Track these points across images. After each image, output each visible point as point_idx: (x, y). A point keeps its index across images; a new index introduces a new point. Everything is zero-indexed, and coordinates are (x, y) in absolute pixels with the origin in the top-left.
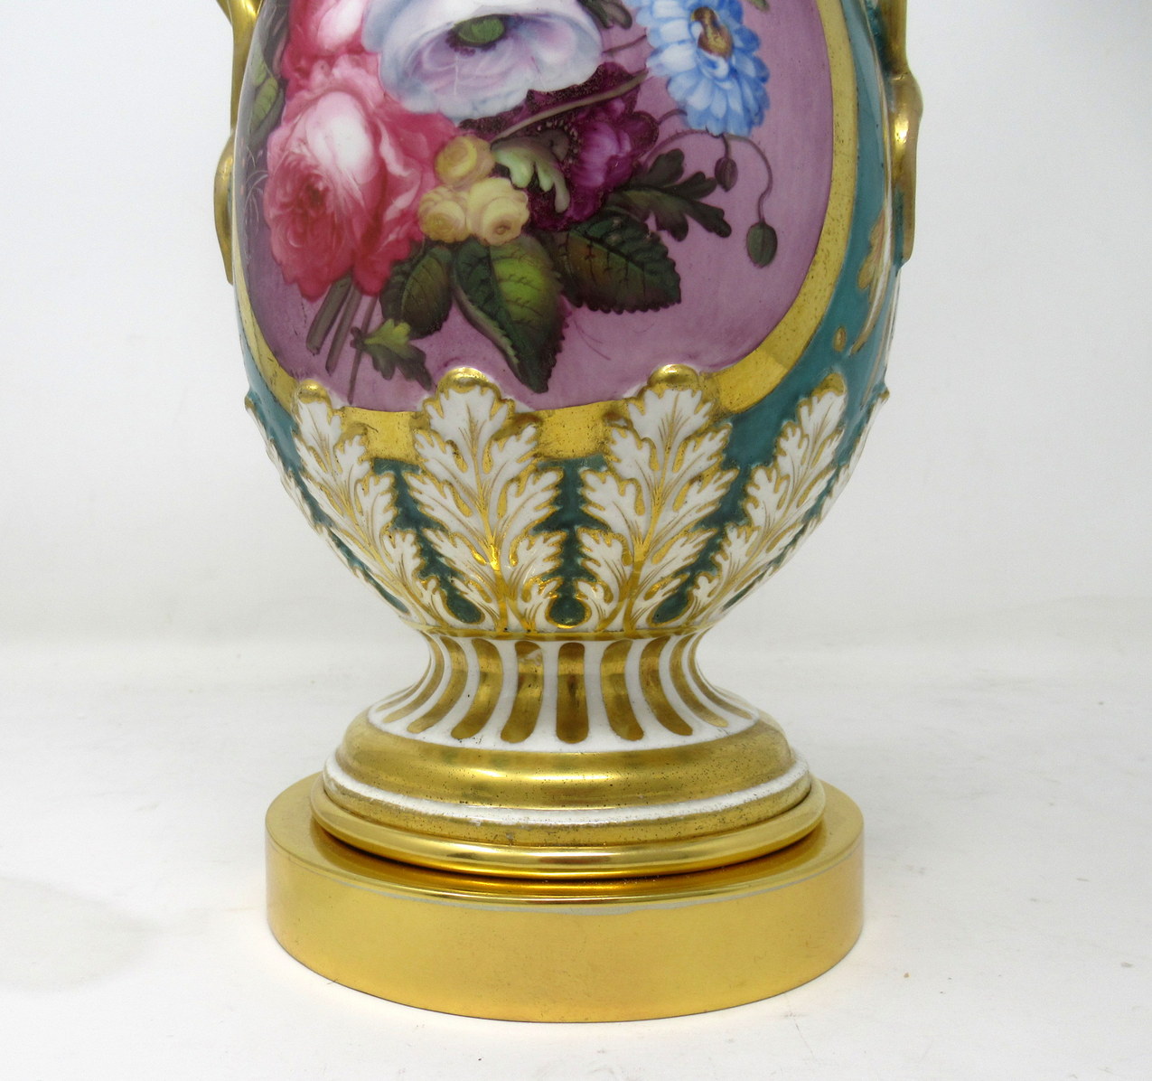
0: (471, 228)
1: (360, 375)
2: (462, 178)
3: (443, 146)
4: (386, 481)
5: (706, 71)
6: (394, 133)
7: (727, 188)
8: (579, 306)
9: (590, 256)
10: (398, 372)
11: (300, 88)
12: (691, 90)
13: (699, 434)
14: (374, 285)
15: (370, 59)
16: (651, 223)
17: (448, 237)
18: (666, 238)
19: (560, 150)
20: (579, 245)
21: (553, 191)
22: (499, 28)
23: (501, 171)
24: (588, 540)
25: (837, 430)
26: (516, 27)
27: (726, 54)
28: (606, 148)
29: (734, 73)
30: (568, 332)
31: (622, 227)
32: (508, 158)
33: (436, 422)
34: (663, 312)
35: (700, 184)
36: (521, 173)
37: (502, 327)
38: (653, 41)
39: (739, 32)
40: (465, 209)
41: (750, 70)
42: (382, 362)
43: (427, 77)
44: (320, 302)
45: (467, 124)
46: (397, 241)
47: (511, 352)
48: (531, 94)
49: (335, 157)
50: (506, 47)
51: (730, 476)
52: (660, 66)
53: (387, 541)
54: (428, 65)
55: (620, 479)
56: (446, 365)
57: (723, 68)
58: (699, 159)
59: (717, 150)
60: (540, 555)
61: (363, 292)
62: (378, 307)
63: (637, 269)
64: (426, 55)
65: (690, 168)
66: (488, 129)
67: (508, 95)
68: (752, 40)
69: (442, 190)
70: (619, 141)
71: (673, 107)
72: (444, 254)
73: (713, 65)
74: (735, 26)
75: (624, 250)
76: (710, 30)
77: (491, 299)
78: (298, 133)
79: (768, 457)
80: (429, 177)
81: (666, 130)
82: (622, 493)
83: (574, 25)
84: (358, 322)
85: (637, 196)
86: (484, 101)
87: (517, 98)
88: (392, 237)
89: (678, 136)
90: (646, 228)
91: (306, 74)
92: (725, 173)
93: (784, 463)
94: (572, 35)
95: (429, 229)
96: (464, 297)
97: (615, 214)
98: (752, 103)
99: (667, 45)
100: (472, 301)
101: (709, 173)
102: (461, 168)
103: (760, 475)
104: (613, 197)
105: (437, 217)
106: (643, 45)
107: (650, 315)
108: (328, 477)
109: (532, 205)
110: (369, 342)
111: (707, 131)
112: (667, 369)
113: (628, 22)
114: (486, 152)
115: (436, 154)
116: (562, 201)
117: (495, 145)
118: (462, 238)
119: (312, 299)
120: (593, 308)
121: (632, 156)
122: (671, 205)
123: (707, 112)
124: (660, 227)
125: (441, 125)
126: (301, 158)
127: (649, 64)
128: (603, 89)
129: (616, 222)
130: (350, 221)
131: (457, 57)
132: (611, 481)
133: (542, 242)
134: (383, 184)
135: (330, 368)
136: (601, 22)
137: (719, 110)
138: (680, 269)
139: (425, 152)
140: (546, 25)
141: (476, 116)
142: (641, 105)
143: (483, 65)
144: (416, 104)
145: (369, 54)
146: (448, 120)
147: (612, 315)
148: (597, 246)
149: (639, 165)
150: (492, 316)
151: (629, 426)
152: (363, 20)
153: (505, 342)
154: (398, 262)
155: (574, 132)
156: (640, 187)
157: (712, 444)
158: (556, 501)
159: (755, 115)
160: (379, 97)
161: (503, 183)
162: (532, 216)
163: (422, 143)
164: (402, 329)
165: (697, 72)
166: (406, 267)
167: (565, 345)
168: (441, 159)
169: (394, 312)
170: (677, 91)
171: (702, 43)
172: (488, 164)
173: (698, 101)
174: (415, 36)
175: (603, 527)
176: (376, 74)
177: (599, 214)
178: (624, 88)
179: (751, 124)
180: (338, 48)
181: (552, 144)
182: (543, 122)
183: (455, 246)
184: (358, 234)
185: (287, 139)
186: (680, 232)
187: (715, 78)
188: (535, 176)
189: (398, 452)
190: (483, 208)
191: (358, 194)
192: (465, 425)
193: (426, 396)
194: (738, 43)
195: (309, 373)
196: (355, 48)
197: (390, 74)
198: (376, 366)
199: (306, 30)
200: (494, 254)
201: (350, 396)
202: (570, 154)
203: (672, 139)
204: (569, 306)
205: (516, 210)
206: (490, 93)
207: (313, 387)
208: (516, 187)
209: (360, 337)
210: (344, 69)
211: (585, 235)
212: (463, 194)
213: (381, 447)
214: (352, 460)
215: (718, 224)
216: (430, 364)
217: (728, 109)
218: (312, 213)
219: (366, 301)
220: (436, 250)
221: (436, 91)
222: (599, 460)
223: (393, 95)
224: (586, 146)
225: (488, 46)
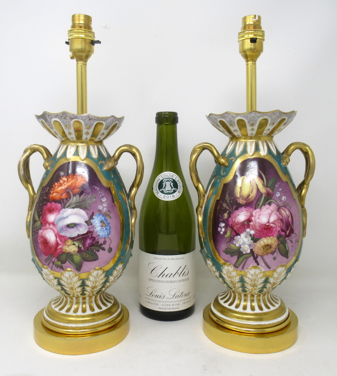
0: (70, 251)
1: (53, 267)
2: (69, 245)
3: (66, 240)
4: (57, 280)
5: (102, 230)
6: (59, 237)
7: (105, 244)
8: (85, 261)
9: (86, 255)
10: (59, 268)
11: (44, 226)
12: (100, 233)
13: (101, 275)
14: (56, 256)
15: (56, 226)
16: (95, 251)
17: (67, 252)
18: (97, 252)
19: (82, 242)
20: (84, 254)
21: (81, 247)
22: (74, 225)
23: (74, 244)
24: (86, 287)
25: (122, 267)
26: (77, 225)
27: (105, 227)
28: (89, 241)
29: (106, 229)
30: (83, 264)
31: (91, 251)
32: (75, 243)
33: (64, 275)
34: (96, 261)
35: (101, 244)
36: (77, 245)
37: (74, 264)
38: (95, 227)
39: (107, 223)
40: (69, 249)
41: (108, 228)
42: (57, 266)
43: (64, 231)
44: (47, 257)
45: (69, 238)
46: (59, 252)
47: (75, 267)
48: (78, 235)
49: (50, 238)
50: (75, 228)
51: (106, 278)
52: (96, 230)
53: (56, 286)
54: (64, 229)
55: (90, 281)
56: (66, 268)
57: (105, 228)
58: (101, 241)
59: (104, 240)
60: (80, 289)
61: (54, 257)
62: (56, 259)
63: (93, 257)
64: (64, 228)
65: (100, 243)
66: (73, 239)
67: (75, 234)
68: (109, 224)
69: (66, 246)
70: (90, 240)
71: (98, 235)
72: (66, 254)
73: (103, 229)
74: (106, 222)
75: (91, 254)
76: (103, 224)
77: (73, 261)
78: (44, 232)
79: (111, 275)
80: (64, 244)
81: (96, 239)
82: (91, 282)
83: (84, 225)
84: (53, 260)
85: (93, 248)
86: (72, 235)
87: (77, 235)
88: (59, 251)
89: (98, 239)
90: (94, 251)
91: (46, 224)
92: (105, 242)
93: (114, 275)
94: (84, 227)
95: (64, 251)
96: (69, 260)
97: (90, 250)
98: (109, 232)
99: (97, 227)
100: (70, 260)
101: (102, 243)
102: (69, 244)
103: (110, 277)
104: (89, 248)
105: (65, 249)
106: (94, 228)
107: (94, 261)
108: (47, 278)
109: (78, 249)
110: (55, 263)
111: (102, 238)
112: (97, 268)
113: (92, 224)
114: (72, 242)
115: (65, 241)
116: (82, 248)
117: (73, 241)
118: (69, 252)
119: (46, 256)
120: (87, 261)
121: (92, 242)
122: (97, 248)
123: (102, 235)
124: (96, 251)
125: (66, 237)
126: (44, 236)
127: (95, 230)
128: (88, 234)
129: (90, 251)
130: (52, 248)
131: (68, 229)
132: (89, 281)
133: (80, 254)
134: (57, 244)
135: (48, 265)
136: (88, 225)
137: (104, 234)
138: (98, 256)
139: (64, 241)
140: (81, 225)
141: (71, 237)
142: (93, 235)
143: (72, 230)
144: (62, 234)
145: (56, 225)
146: (67, 237)
147: (89, 262)
148: (87, 254)
149: (93, 244)
150: (73, 262)
151: (92, 275)
152: (54, 220)
153: (75, 266)
154: (59, 254)
155: (84, 240)
156: (93, 246)
157: (103, 275)
158: (81, 284)
159: (109, 234)
160: (57, 232)
161: (74, 246)
162: (78, 250)
163: (63, 239)
164: (60, 263)
165: (101, 230)
166: (61, 255)
167: (83, 266)
168: (66, 242)
169: (58, 260)
170: (98, 233)
171: (102, 226)
172: (72, 243)
173: (101, 234)
174: (62, 225)
175: (88, 286)
176: (56, 228)
177: (87, 250)
178: (91, 233)
179: (108, 235)
180: (51, 223)
181: (81, 241)
182: (80, 238)
183: (68, 253)
184: (54, 249)
185: (42, 232)
186: (98, 251)
187: (103, 230)
188: (79, 245)
189: (58, 277)
190: (72, 249)
191: (54, 244)
192: (69, 275)
193: (63, 271)
194: (107, 225)
195: (45, 265)
196: (53, 224)
197: (59, 229)
198: (56, 266)
199: (45, 217)
200: (73, 255)
201: (51, 269)
202: (84, 242)
203: (97, 239)
204: (83, 261)
205: (76, 249)
206: (73, 234)
207: (45, 267)
208: (76, 247)
209: (53, 263)
210: (51, 226)
211: (86, 253)
212: (69, 247)
213: (56, 276)
214: (51, 277)
215: (104, 249)
216: (64, 267)
217: (105, 234)
218: (46, 244)
219: (54, 258)
220: (65, 254)
221: (65, 233)
222: (88, 279)
223: (59, 232)
224: (86, 242)
225: (72, 228)
